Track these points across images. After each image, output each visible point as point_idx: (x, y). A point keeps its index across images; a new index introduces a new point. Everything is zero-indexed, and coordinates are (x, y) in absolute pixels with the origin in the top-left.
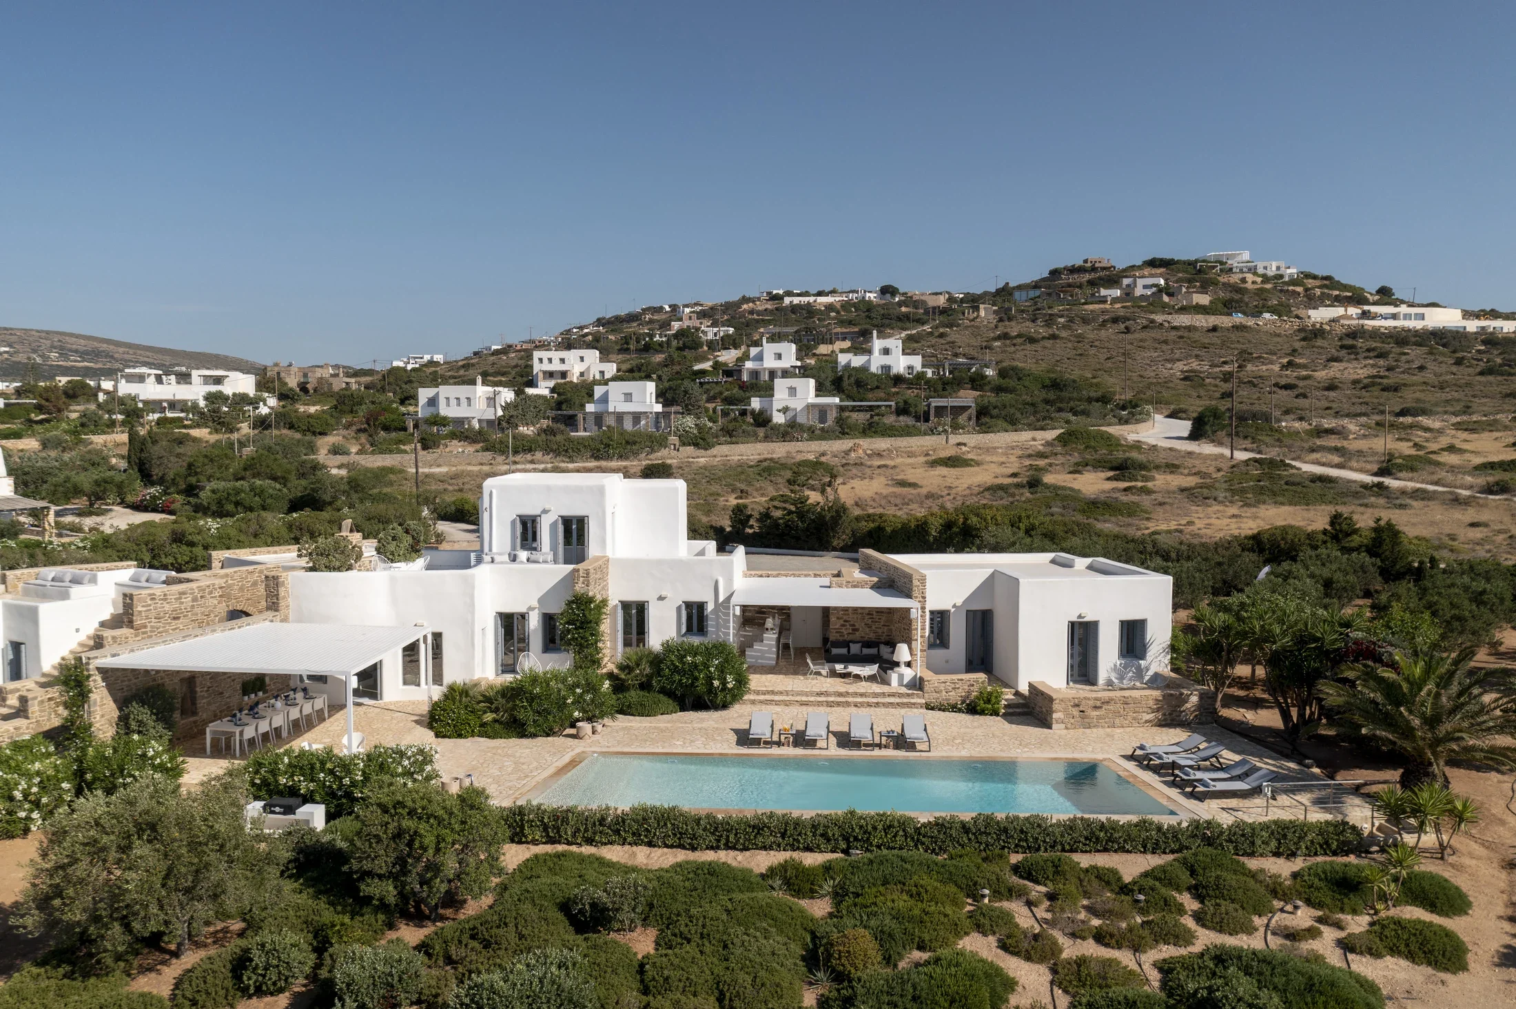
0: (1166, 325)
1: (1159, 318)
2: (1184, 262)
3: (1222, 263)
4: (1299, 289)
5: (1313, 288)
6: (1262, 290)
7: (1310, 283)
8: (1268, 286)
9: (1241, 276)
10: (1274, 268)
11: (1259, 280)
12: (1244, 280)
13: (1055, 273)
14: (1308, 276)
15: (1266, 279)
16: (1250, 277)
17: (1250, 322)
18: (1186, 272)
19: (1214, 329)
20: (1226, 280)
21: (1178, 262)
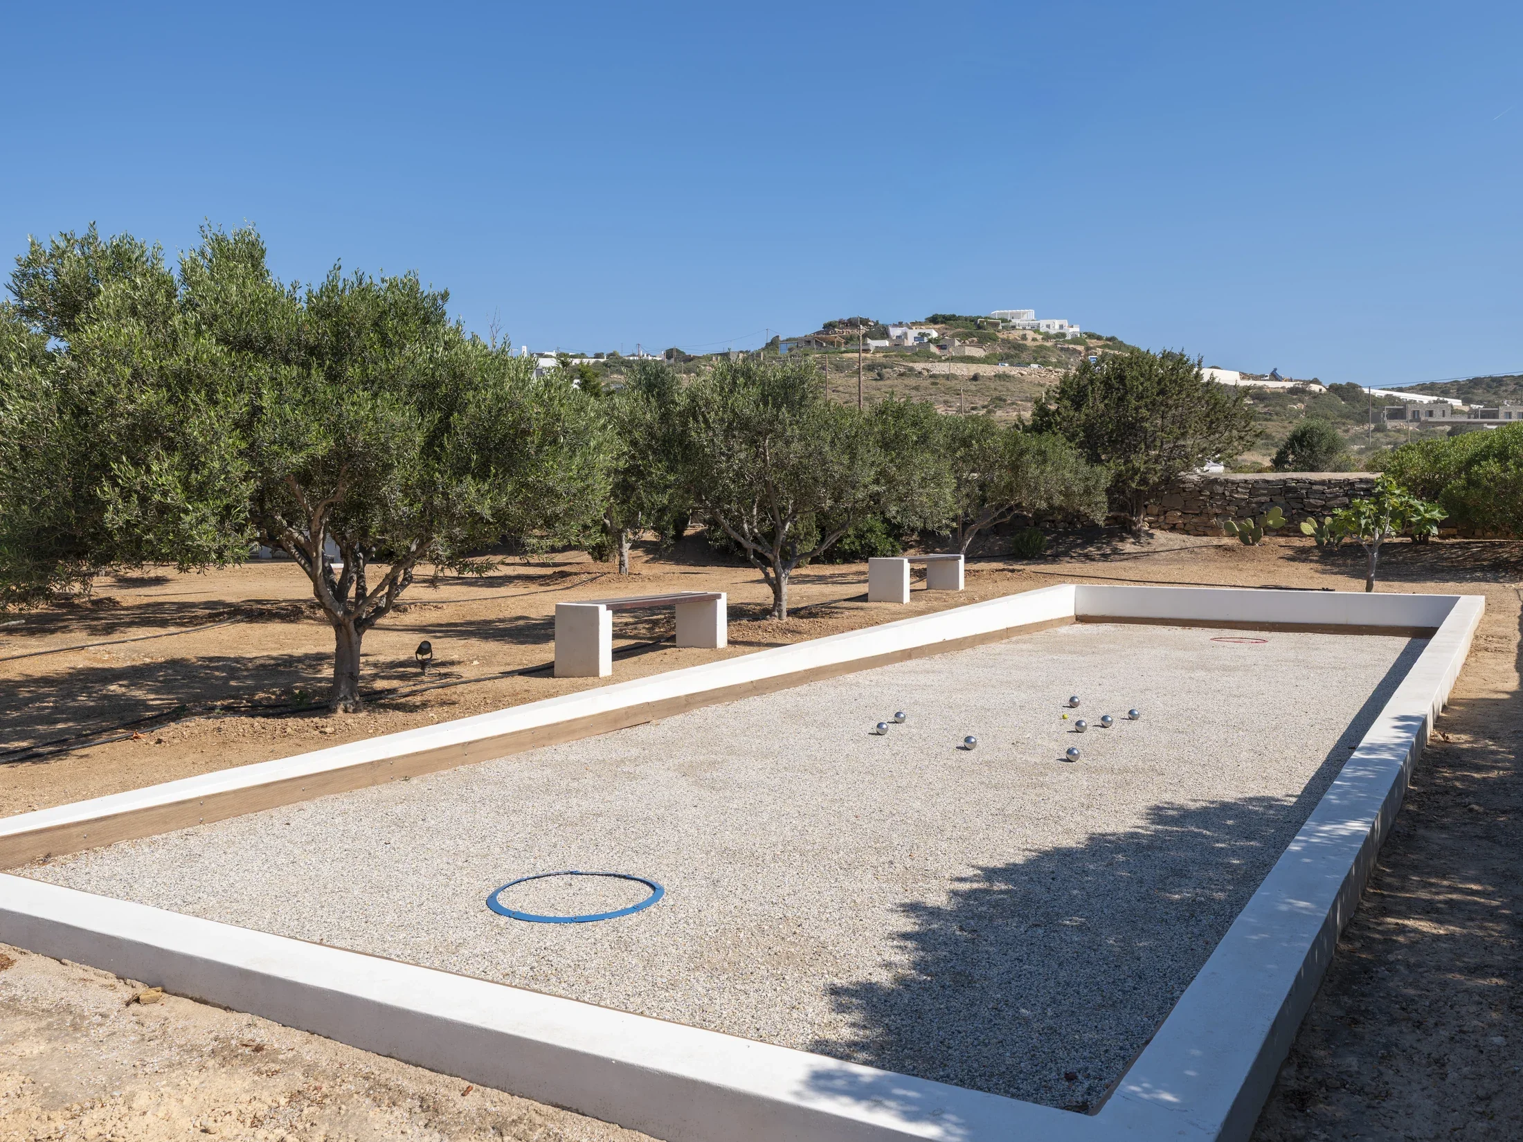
0: (925, 373)
1: (918, 366)
2: (966, 319)
3: (1004, 321)
4: (1080, 348)
5: (1094, 348)
6: (1041, 347)
7: (1092, 343)
8: (1049, 344)
9: (1021, 333)
10: (1057, 327)
11: (1039, 337)
12: (1024, 337)
13: (829, 327)
14: (1091, 336)
15: (1047, 337)
16: (1030, 335)
17: (1014, 371)
18: (967, 327)
19: (975, 378)
20: (1005, 336)
21: (959, 318)
